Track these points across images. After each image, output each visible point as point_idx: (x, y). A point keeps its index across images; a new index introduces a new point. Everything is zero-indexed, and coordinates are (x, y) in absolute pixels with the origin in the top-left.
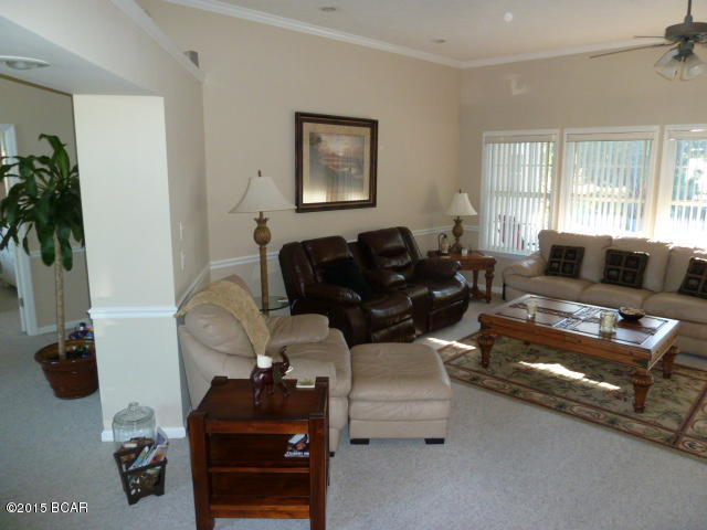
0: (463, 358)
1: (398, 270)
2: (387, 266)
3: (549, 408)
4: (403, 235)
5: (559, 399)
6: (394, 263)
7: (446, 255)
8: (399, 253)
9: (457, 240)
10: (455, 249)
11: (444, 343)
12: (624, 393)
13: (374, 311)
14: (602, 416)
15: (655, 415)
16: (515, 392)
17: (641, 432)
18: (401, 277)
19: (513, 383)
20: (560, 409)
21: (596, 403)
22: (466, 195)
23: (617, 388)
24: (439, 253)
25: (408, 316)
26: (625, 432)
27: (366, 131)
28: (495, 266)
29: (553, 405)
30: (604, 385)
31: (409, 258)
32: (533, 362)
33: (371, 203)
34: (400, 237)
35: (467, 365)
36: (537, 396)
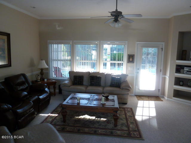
0: (55, 120)
1: (23, 90)
2: (19, 89)
3: (92, 134)
4: (23, 76)
5: (93, 129)
6: (21, 88)
7: (39, 82)
8: (22, 83)
9: (42, 76)
10: (42, 79)
11: (47, 115)
12: (109, 121)
13: (18, 111)
14: (108, 131)
15: (120, 126)
16: (79, 130)
17: (120, 134)
18: (26, 93)
19: (76, 126)
20: (95, 133)
21: (104, 127)
22: (44, 61)
23: (106, 119)
24: (36, 81)
25: (32, 109)
26: (117, 136)
27: (5, 38)
28: (56, 84)
29: (93, 132)
30: (102, 119)
31: (27, 85)
32: (79, 116)
33: (9, 65)
34: (22, 77)
35: (58, 123)
36: (86, 130)
